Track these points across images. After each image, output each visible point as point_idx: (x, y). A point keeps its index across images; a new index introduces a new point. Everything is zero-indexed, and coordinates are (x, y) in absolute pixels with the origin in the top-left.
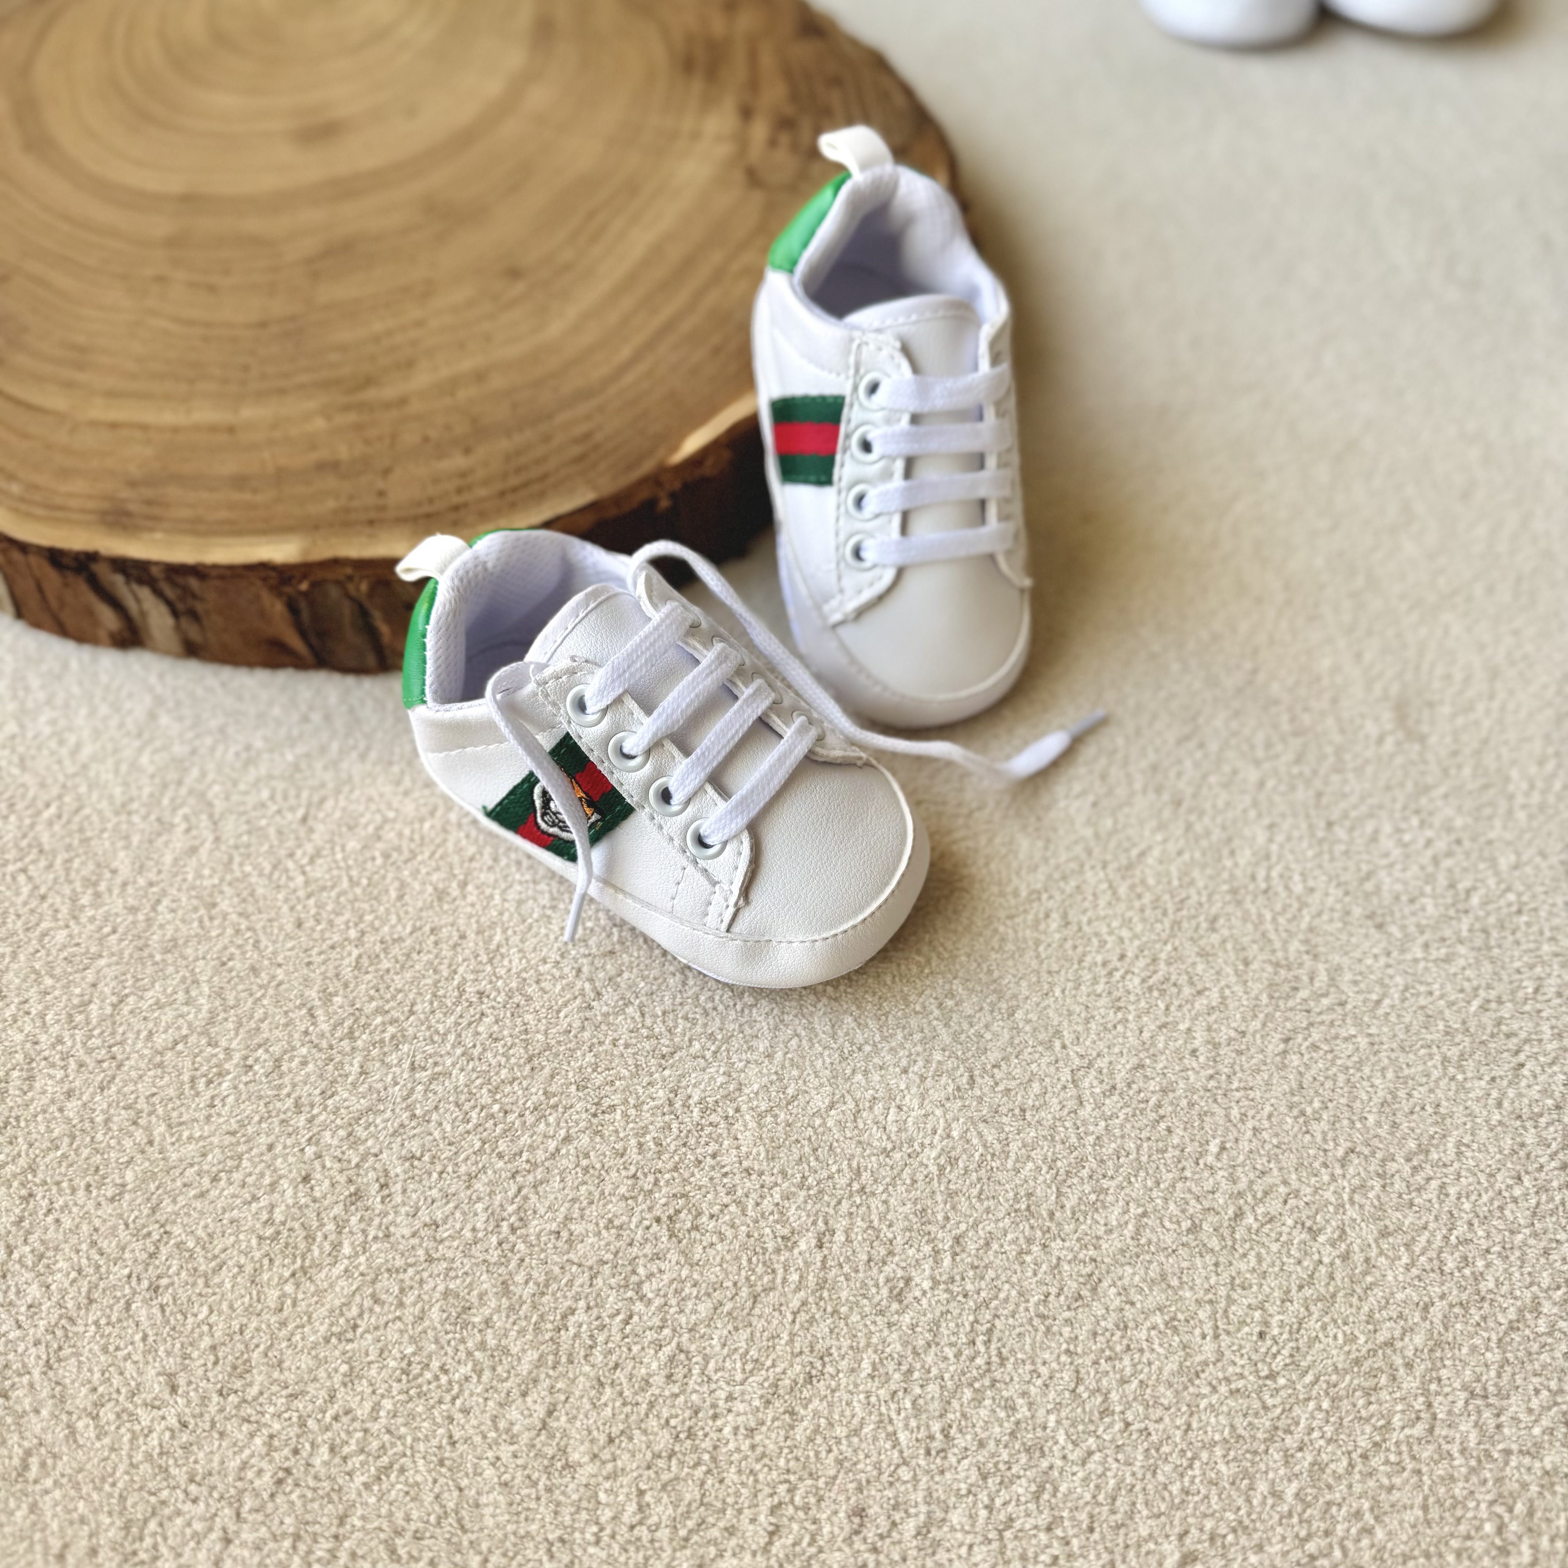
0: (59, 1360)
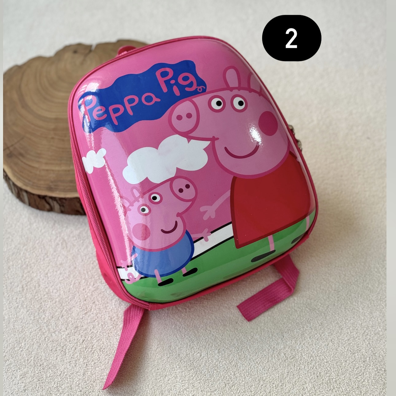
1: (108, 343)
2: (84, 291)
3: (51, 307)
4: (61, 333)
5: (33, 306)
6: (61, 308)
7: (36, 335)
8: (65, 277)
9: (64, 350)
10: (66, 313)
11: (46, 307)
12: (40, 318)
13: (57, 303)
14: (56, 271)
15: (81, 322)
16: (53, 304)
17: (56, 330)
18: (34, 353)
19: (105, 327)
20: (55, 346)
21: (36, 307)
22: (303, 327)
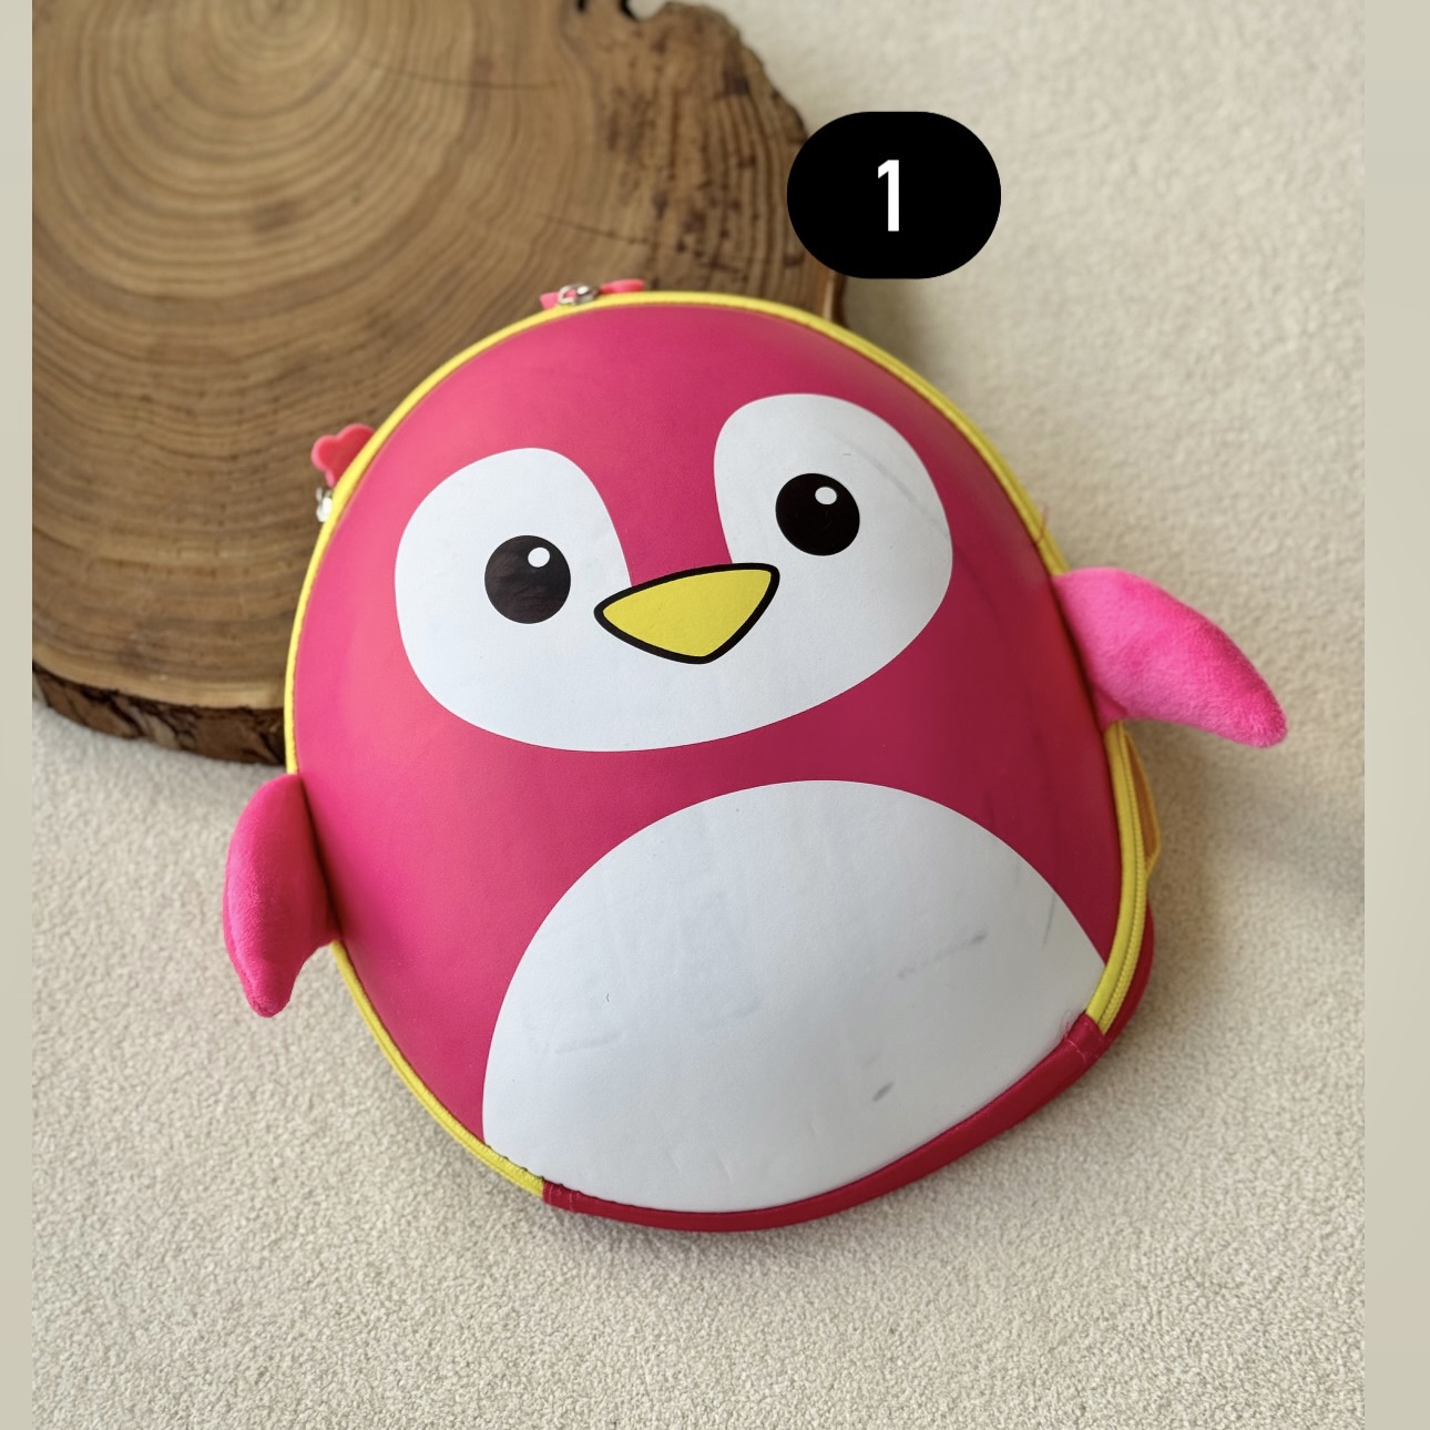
0: (122, 1291)
1: (363, 1391)
2: (270, 1138)
3: (132, 1206)
4: (171, 1331)
5: (60, 1194)
6: (173, 1214)
7: (72, 1336)
8: (192, 1068)
9: (181, 1413)
10: (195, 1237)
11: (114, 1201)
12: (88, 1254)
13: (158, 1186)
14: (158, 1034)
15: (255, 1286)
16: (140, 1190)
17: (150, 1316)
18: (63, 1416)
19: (353, 1316)
20: (145, 1393)
21: (73, 1200)
22: (1169, 1371)
